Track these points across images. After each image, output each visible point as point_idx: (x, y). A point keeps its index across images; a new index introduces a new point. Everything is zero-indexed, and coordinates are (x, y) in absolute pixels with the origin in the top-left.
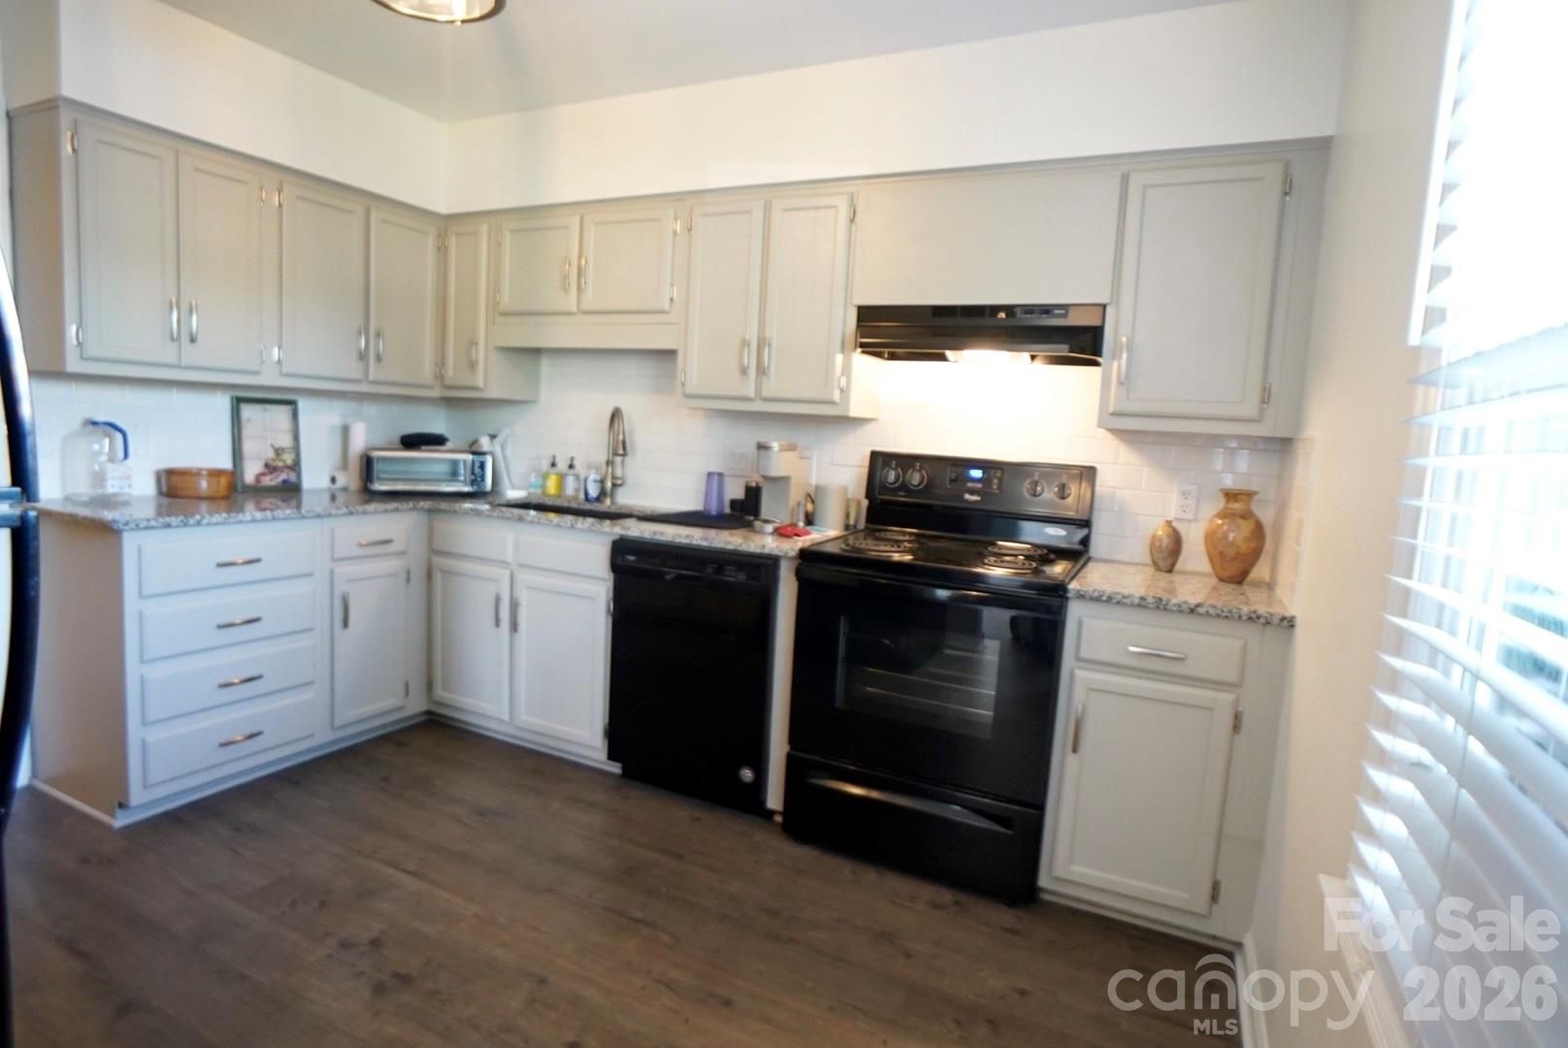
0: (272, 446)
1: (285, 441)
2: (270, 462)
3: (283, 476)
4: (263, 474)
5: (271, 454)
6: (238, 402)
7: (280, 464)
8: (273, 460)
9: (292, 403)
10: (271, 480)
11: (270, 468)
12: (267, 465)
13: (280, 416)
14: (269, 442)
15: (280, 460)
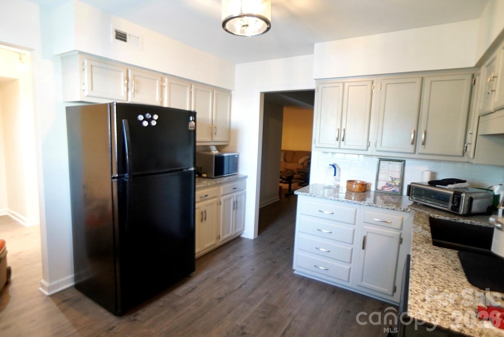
0: (391, 177)
1: (397, 175)
2: (389, 183)
3: (394, 189)
4: (385, 187)
5: (390, 180)
6: (381, 160)
7: (393, 184)
8: (390, 182)
9: (405, 161)
10: (388, 190)
11: (388, 185)
12: (387, 184)
13: (397, 166)
14: (390, 175)
15: (393, 183)
